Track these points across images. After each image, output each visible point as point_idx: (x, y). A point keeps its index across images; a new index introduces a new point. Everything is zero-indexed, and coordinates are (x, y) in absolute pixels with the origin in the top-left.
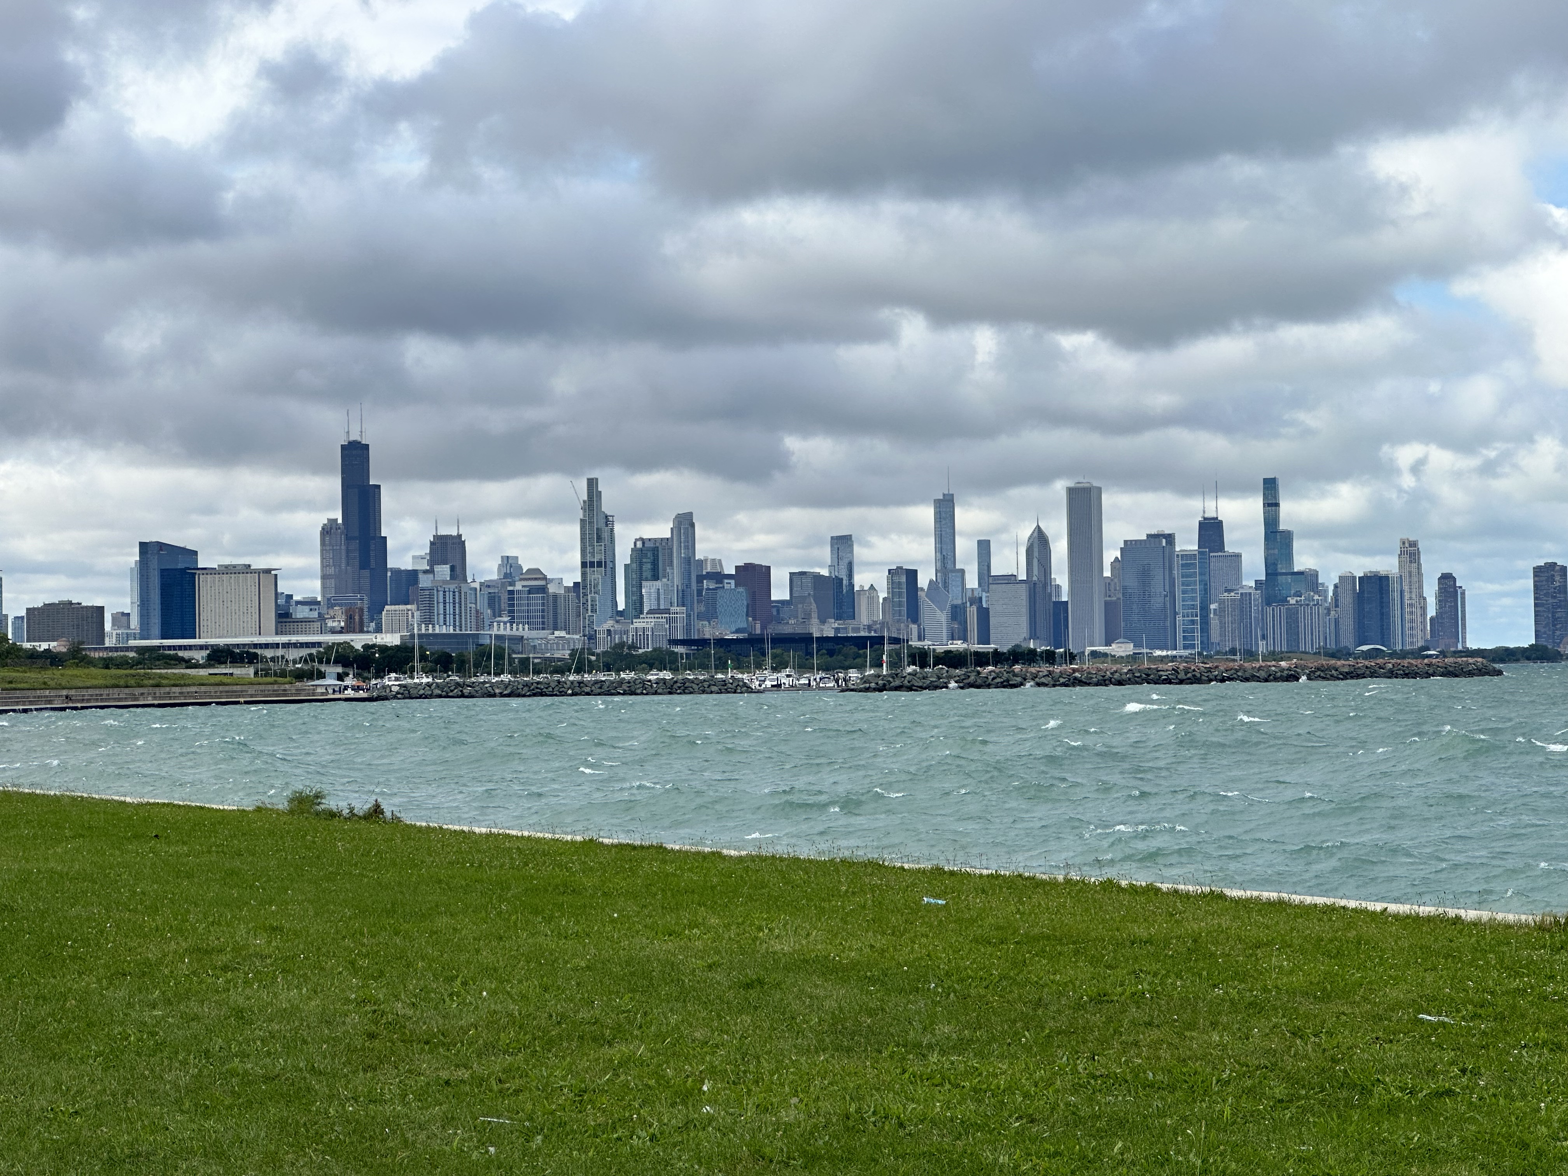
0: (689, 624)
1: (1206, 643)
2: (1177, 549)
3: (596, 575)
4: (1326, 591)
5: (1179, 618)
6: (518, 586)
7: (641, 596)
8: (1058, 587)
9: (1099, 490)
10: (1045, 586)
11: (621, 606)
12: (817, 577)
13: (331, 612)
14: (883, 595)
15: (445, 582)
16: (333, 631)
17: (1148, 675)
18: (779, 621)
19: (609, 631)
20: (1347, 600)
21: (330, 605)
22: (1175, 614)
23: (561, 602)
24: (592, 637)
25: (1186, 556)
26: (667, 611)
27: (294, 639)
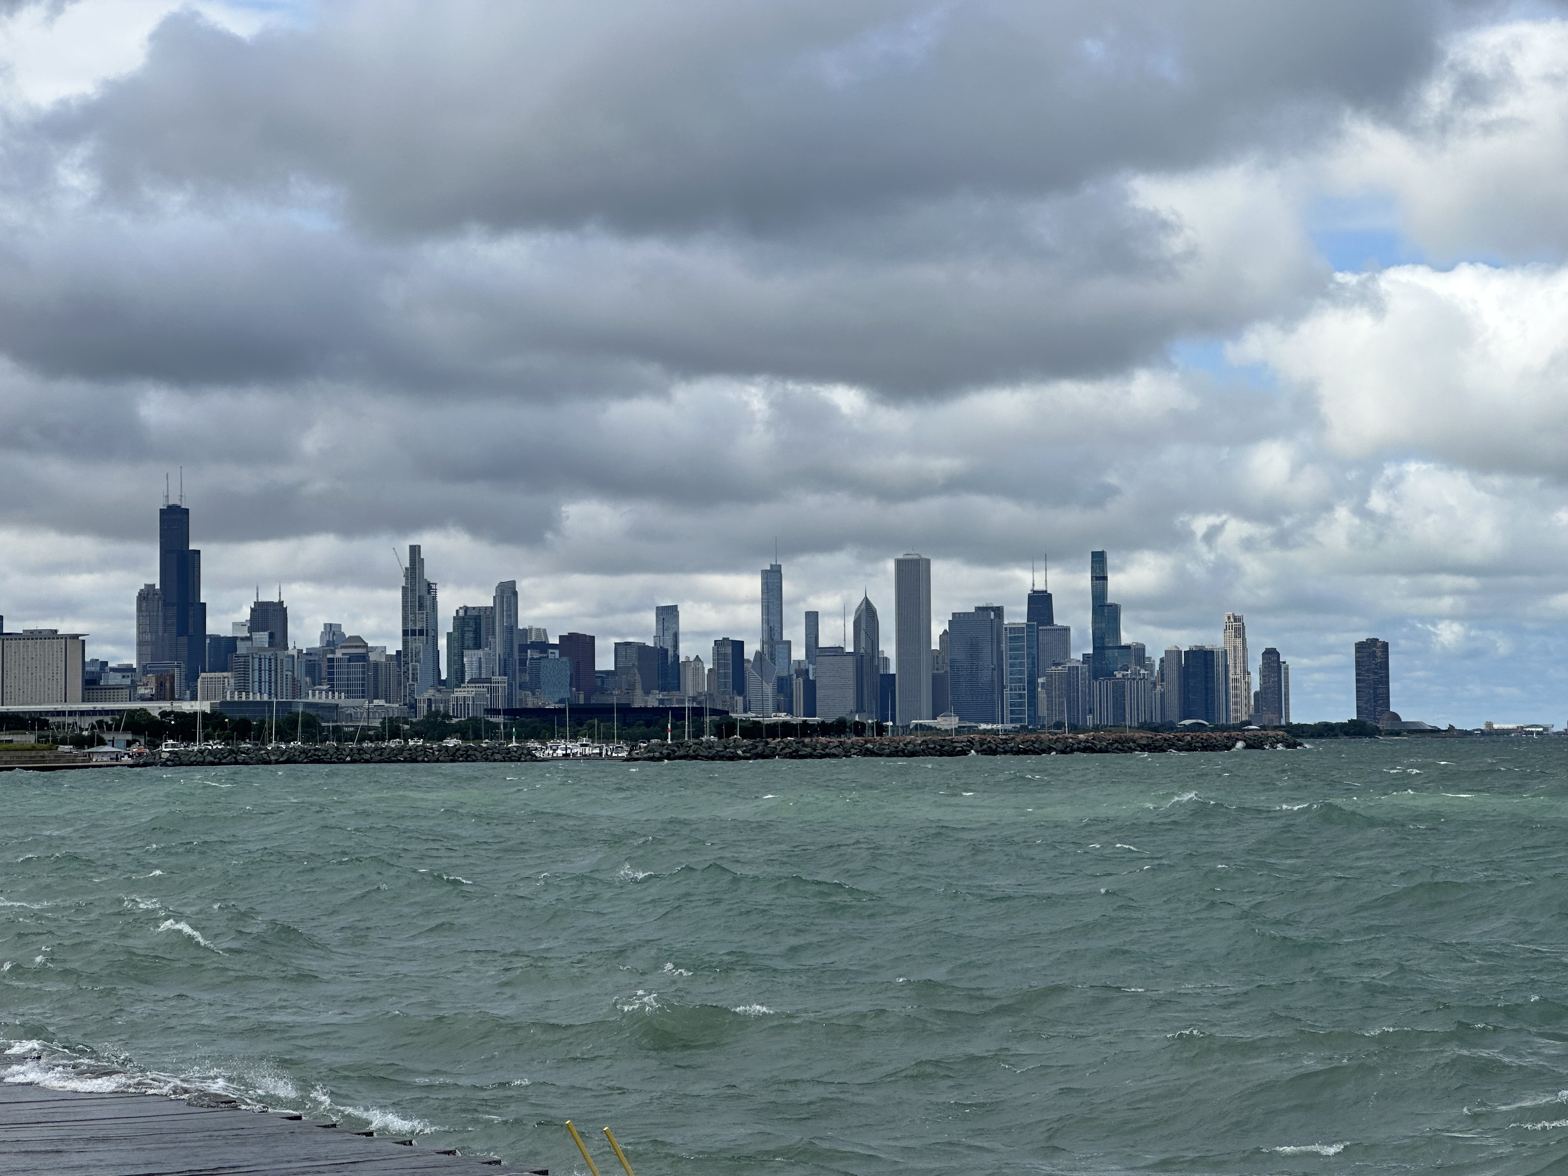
0: (510, 694)
1: (1034, 717)
2: (1006, 622)
3: (418, 643)
4: (1152, 665)
5: (1007, 692)
6: (339, 654)
7: (463, 665)
8: (886, 660)
9: (928, 562)
10: (872, 658)
11: (444, 676)
12: (642, 648)
13: (144, 680)
14: (708, 666)
15: (263, 649)
16: (143, 699)
17: (942, 746)
18: (603, 691)
19: (429, 700)
20: (1173, 675)
21: (145, 672)
22: (1003, 687)
23: (382, 672)
24: (413, 707)
25: (1014, 629)
26: (489, 681)
27: (99, 706)
